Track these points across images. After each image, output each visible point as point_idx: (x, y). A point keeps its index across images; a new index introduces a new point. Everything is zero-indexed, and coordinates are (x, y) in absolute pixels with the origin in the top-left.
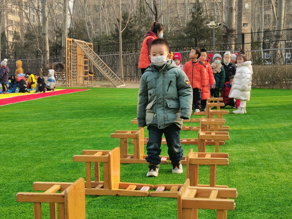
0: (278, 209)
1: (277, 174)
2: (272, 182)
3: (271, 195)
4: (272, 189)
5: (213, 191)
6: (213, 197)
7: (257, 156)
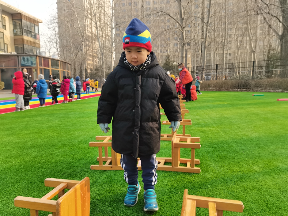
0: (216, 146)
1: (211, 129)
2: (210, 133)
3: (211, 139)
4: (211, 136)
5: (188, 139)
6: (189, 142)
7: (200, 120)
